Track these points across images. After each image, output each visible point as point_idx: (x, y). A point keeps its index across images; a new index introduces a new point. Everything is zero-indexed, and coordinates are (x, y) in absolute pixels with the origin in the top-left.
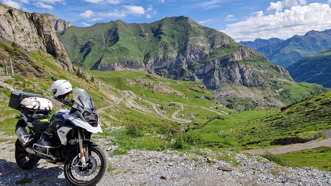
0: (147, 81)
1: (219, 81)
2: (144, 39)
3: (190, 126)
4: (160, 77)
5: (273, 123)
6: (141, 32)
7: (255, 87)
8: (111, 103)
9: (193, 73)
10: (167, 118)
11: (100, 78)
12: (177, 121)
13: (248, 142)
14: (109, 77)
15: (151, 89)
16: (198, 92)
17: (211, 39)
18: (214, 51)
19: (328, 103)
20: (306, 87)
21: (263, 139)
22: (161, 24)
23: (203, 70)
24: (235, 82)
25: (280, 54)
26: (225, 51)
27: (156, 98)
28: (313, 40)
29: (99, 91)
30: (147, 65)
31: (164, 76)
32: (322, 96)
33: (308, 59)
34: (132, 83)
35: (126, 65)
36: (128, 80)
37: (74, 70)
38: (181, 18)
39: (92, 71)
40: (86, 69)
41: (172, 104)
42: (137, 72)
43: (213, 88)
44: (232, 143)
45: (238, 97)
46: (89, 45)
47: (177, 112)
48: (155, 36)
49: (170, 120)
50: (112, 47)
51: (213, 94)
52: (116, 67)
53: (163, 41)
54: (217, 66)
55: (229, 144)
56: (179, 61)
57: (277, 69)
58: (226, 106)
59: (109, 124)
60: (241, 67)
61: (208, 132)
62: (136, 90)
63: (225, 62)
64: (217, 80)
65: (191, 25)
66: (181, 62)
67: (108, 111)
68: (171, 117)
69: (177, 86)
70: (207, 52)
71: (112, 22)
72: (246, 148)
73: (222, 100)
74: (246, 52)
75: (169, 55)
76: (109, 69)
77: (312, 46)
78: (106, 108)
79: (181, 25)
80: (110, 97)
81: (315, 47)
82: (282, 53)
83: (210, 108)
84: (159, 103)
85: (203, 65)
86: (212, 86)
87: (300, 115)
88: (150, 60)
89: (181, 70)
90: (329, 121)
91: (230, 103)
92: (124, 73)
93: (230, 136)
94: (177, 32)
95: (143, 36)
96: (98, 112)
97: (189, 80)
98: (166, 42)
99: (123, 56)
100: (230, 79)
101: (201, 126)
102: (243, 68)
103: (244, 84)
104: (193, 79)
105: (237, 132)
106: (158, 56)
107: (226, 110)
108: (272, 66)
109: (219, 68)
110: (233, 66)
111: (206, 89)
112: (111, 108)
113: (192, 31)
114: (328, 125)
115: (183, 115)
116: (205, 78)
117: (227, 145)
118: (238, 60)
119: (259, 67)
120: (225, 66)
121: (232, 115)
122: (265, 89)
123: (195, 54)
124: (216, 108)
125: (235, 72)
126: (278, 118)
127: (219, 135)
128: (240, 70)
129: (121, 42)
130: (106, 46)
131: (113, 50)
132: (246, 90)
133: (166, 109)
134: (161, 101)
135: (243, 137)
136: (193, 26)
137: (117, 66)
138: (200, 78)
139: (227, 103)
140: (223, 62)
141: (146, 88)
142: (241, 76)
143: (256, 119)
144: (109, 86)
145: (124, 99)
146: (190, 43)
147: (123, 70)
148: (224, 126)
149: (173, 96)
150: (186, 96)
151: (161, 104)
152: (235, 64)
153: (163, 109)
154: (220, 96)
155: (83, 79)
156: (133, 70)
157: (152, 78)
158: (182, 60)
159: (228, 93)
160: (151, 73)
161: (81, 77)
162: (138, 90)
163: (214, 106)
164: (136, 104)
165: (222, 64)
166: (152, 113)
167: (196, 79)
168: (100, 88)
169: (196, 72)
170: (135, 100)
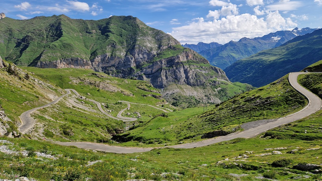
0: (93, 79)
1: (166, 80)
2: (90, 36)
3: (135, 124)
4: (107, 75)
5: (207, 118)
6: (87, 28)
7: (198, 86)
8: (48, 102)
9: (141, 72)
10: (112, 117)
11: (38, 75)
12: (122, 120)
13: (185, 137)
14: (49, 74)
15: (97, 87)
16: (146, 90)
17: (158, 40)
18: (162, 52)
19: (250, 100)
20: (239, 86)
21: (198, 133)
22: (109, 23)
23: (151, 69)
24: (180, 82)
25: (219, 57)
26: (171, 52)
27: (102, 96)
28: (245, 45)
29: (35, 90)
30: (94, 63)
31: (112, 75)
32: (246, 94)
33: (241, 62)
34: (75, 81)
35: (70, 62)
36: (71, 78)
37: (5, 66)
38: (130, 18)
39: (29, 68)
40: (22, 66)
41: (118, 102)
42: (82, 70)
43: (161, 86)
44: (171, 139)
45: (182, 95)
46: (27, 39)
47: (123, 111)
48: (103, 33)
49: (114, 119)
50: (54, 43)
51: (160, 93)
52: (58, 64)
53: (111, 39)
54: (164, 67)
56: (127, 60)
57: (216, 70)
58: (171, 104)
59: (42, 125)
60: (186, 68)
61: (150, 129)
62: (81, 88)
63: (171, 62)
64: (164, 79)
65: (139, 25)
66: (130, 61)
67: (44, 111)
68: (117, 116)
69: (124, 84)
70: (154, 52)
71: (54, 16)
72: (179, 143)
73: (169, 98)
74: (190, 54)
75: (118, 53)
76: (51, 66)
77: (245, 51)
78: (42, 108)
79: (130, 24)
80: (48, 95)
81: (246, 52)
82: (221, 56)
83: (157, 106)
84: (105, 101)
85: (151, 64)
86: (159, 85)
87: (228, 111)
88: (96, 58)
89: (129, 69)
90: (250, 116)
91: (175, 101)
92: (68, 71)
93: (170, 132)
94: (126, 32)
95: (90, 33)
96: (31, 112)
97: (137, 79)
98: (114, 40)
99: (67, 53)
100: (176, 79)
101: (145, 123)
102: (187, 69)
103: (188, 83)
104: (141, 78)
105: (177, 128)
106: (106, 54)
107: (171, 108)
108: (212, 67)
109: (166, 68)
110: (179, 66)
111: (153, 88)
112: (47, 107)
113: (140, 31)
114: (249, 119)
115: (129, 113)
116: (153, 77)
117: (167, 141)
118: (183, 61)
119: (201, 68)
120: (171, 66)
121: (176, 112)
122: (206, 88)
123: (143, 54)
124: (163, 106)
125: (180, 72)
126: (211, 114)
127: (160, 132)
128: (185, 70)
129: (66, 38)
130: (48, 42)
131: (55, 46)
132: (189, 89)
133: (112, 108)
134: (107, 99)
135: (181, 133)
136: (141, 26)
137: (60, 63)
138: (148, 77)
139: (173, 101)
140: (169, 62)
141: (91, 87)
142: (186, 76)
143: (194, 115)
144: (48, 84)
145: (65, 98)
146: (138, 43)
147: (66, 67)
148: (166, 123)
149: (120, 94)
150: (133, 95)
151: (107, 103)
152: (180, 65)
153: (109, 108)
154: (166, 95)
155: (15, 76)
156: (78, 67)
157: (98, 76)
158: (130, 59)
159: (174, 92)
160: (98, 71)
161: (12, 74)
162: (83, 89)
163: (160, 104)
164: (78, 103)
165: (169, 64)
166: (96, 112)
167: (144, 78)
168: (36, 86)
169: (145, 71)
170: (77, 99)
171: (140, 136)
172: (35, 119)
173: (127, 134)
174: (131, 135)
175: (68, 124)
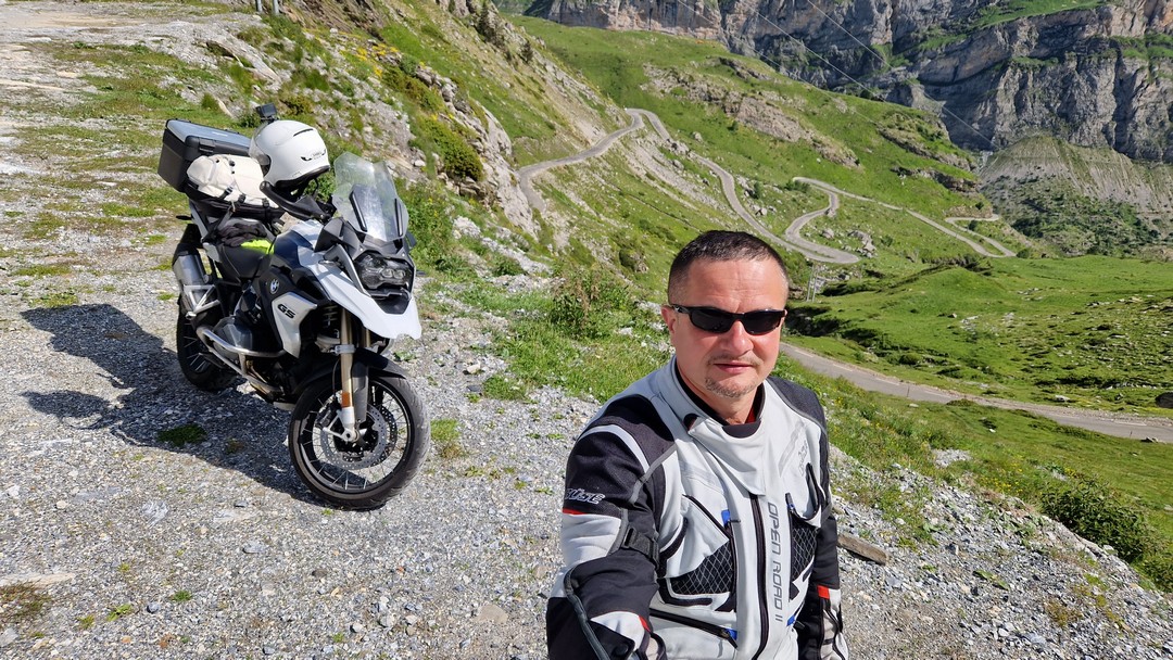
0: (719, 83)
1: (1014, 118)
3: (847, 278)
4: (772, 70)
7: (1167, 163)
8: (579, 148)
9: (910, 70)
10: (769, 236)
11: (553, 50)
12: (803, 253)
13: (1065, 374)
14: (584, 50)
15: (729, 115)
16: (913, 150)
21: (1135, 374)
23: (955, 62)
24: (1082, 132)
27: (740, 152)
29: (545, 101)
30: (729, 19)
31: (791, 69)
34: (661, 85)
35: (651, 10)
36: (649, 70)
37: (471, 10)
39: (529, 20)
40: (511, 11)
41: (797, 183)
42: (686, 42)
43: (980, 143)
44: (997, 366)
45: (1075, 195)
47: (809, 219)
51: (972, 168)
52: (614, 13)
54: (1020, 53)
55: (983, 369)
56: (860, 15)
58: (1013, 222)
59: (563, 221)
60: (1129, 70)
61: (913, 311)
62: (674, 113)
63: (1060, 37)
64: (1006, 111)
66: (871, 20)
67: (567, 176)
68: (783, 232)
69: (830, 115)
72: (1050, 396)
73: (1006, 195)
76: (589, 18)
78: (561, 164)
80: (579, 125)
83: (947, 220)
84: (749, 173)
85: (962, 40)
86: (975, 134)
89: (860, 53)
91: (1032, 214)
92: (640, 42)
93: (999, 341)
96: (534, 175)
97: (885, 97)
100: (1064, 115)
101: (893, 283)
102: (1134, 76)
103: (1122, 145)
104: (903, 94)
105: (1032, 329)
107: (1009, 239)
109: (1028, 62)
110: (1094, 59)
111: (950, 143)
112: (576, 165)
115: (830, 231)
116: (955, 97)
117: (978, 372)
118: (1122, 38)
120: (1058, 54)
121: (1028, 260)
124: (972, 226)
125: (1093, 85)
127: (955, 330)
128: (1121, 82)
132: (1120, 169)
133: (771, 201)
134: (759, 166)
135: (1051, 355)
137: (620, 9)
138: (933, 95)
139: (1020, 211)
140: (1051, 36)
141: (710, 111)
142: (1118, 107)
143: (1127, 292)
144: (579, 84)
145: (626, 142)
147: (636, 28)
148: (984, 300)
149: (805, 153)
150: (857, 163)
151: (756, 179)
152: (1104, 54)
153: (760, 200)
154: (999, 180)
155: (495, 47)
156: (674, 31)
157: (738, 73)
158: (875, 11)
159: (1037, 173)
160: (741, 52)
161: (489, 41)
162: (681, 114)
163: (964, 216)
164: (663, 164)
165: (1047, 45)
166: (715, 207)
167: (916, 99)
168: (549, 87)
169: (924, 68)
170: (661, 149)
171: (869, 327)
172: (545, 197)
173: (818, 307)
174: (833, 315)
175: (631, 232)
